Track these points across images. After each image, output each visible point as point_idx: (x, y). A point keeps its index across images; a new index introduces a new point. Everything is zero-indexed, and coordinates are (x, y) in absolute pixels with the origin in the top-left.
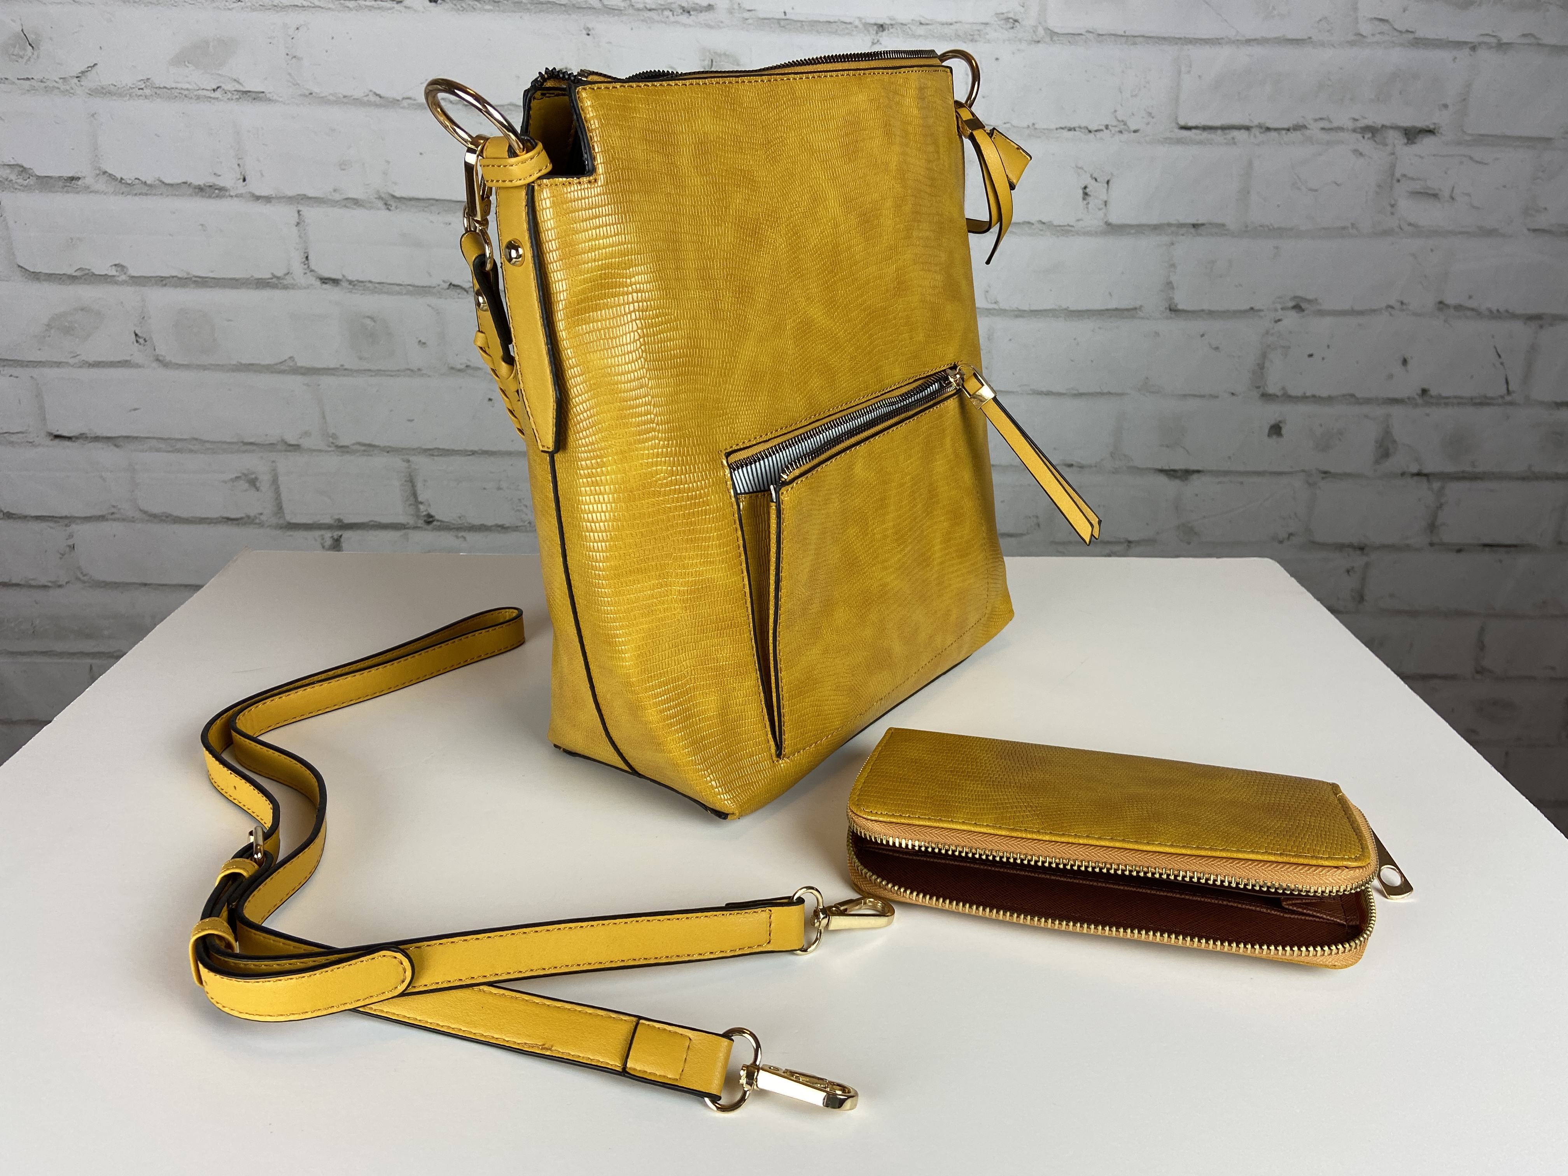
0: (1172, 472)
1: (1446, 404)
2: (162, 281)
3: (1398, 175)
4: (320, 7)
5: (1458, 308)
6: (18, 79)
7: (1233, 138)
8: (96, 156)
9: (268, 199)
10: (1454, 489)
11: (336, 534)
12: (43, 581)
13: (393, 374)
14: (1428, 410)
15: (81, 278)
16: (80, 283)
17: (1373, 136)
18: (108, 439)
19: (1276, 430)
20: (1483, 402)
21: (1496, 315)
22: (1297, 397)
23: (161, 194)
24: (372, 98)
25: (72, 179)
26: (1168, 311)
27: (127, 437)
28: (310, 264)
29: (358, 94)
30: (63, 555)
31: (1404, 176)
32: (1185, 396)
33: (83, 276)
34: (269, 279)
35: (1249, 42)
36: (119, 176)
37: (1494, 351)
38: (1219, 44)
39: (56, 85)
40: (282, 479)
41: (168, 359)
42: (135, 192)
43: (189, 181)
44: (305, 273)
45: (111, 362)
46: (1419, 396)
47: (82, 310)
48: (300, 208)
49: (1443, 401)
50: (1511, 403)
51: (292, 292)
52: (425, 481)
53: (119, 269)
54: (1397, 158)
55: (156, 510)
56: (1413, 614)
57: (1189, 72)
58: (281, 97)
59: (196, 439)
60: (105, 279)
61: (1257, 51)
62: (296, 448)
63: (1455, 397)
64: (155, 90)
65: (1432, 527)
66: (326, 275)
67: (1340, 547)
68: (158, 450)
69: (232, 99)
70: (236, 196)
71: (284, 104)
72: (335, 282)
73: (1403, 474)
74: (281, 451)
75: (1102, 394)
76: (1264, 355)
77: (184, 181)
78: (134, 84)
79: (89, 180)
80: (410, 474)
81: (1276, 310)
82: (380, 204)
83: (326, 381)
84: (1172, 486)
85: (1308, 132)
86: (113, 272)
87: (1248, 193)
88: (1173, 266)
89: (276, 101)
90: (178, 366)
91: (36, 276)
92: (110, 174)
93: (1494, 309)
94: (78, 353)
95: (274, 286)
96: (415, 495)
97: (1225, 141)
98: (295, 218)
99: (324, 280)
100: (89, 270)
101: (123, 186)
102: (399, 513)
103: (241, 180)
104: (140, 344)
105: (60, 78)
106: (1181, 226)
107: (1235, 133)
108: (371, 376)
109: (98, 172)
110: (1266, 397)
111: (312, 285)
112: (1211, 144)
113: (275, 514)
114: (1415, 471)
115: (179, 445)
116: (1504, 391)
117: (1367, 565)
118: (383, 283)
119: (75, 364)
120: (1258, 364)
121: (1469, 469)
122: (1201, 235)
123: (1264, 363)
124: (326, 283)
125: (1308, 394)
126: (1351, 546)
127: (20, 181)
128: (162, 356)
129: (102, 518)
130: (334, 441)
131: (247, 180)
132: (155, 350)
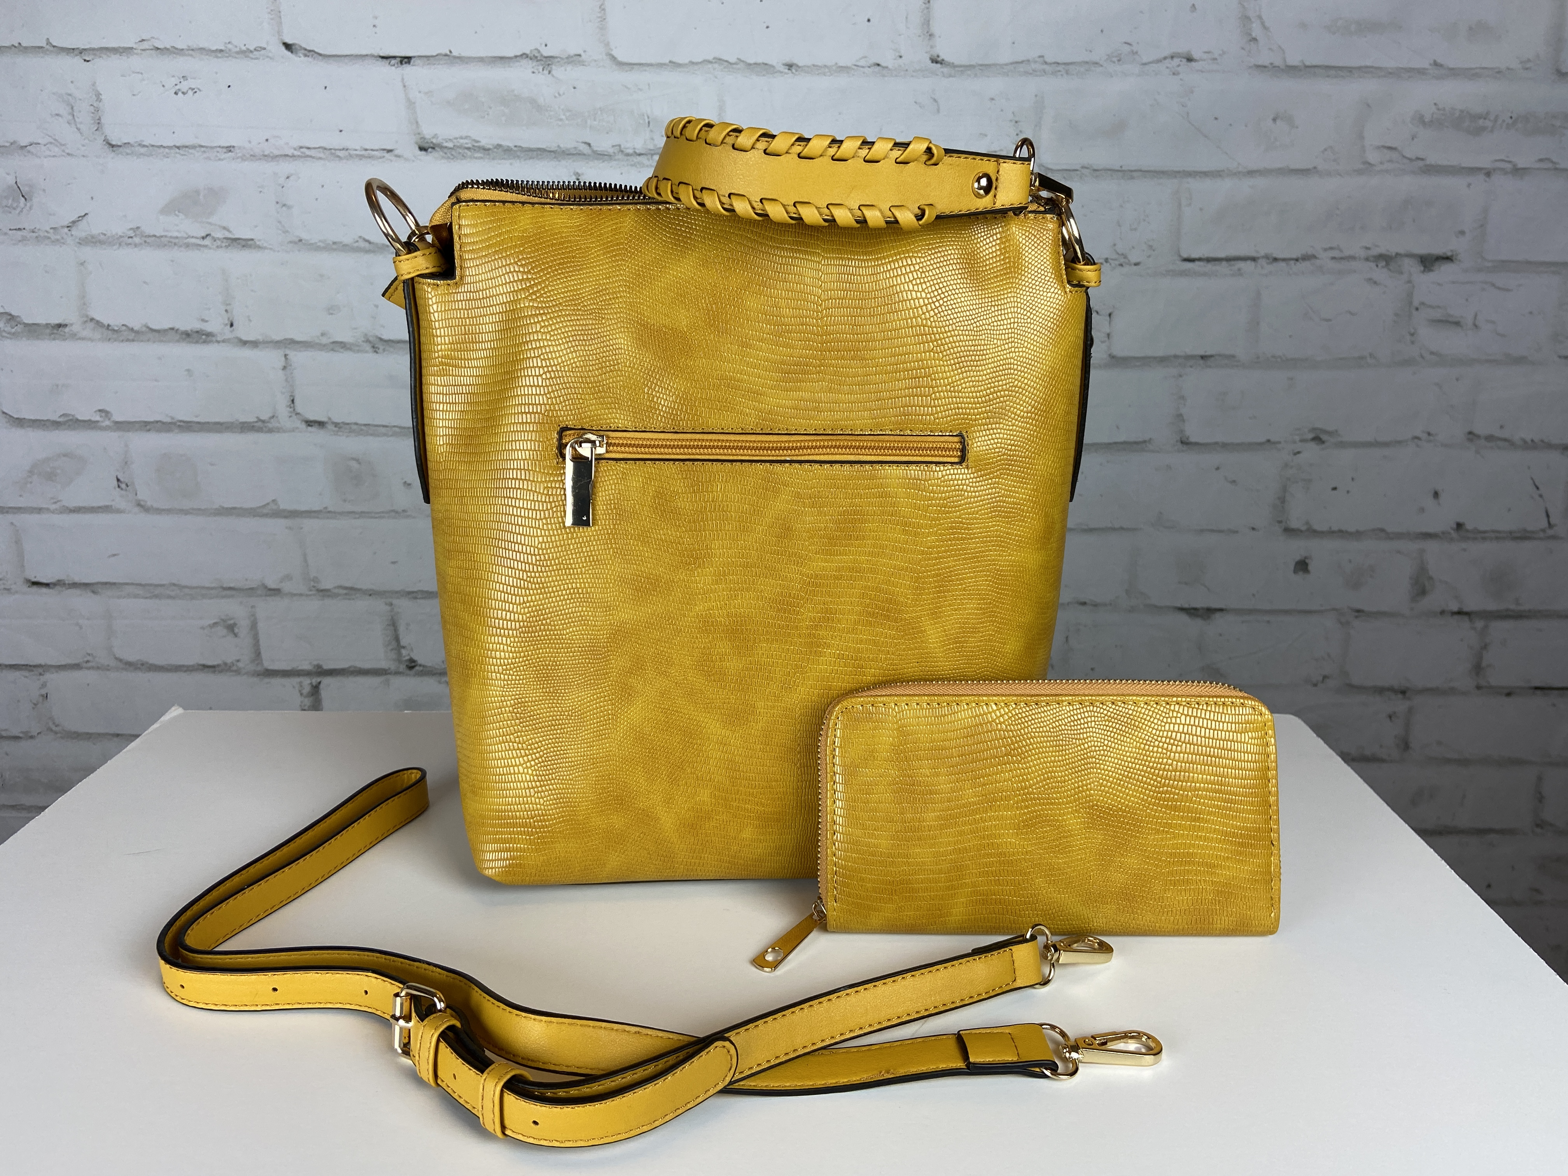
0: (1192, 611)
1: (1484, 539)
2: (146, 426)
3: (1416, 303)
4: (311, 157)
5: (1490, 438)
6: (10, 229)
7: (1239, 270)
8: (84, 304)
9: (255, 344)
10: (1499, 628)
11: (315, 681)
12: (15, 732)
13: (377, 516)
14: (1464, 545)
15: (65, 424)
16: (65, 429)
17: (1387, 264)
18: (86, 585)
19: (1302, 566)
20: (1523, 536)
21: (1530, 445)
22: (1322, 532)
23: (148, 340)
24: (362, 244)
25: (60, 326)
26: (1179, 443)
27: (106, 583)
28: (296, 408)
29: (347, 240)
30: (35, 704)
31: (1423, 304)
32: (1202, 531)
33: (67, 421)
34: (254, 422)
35: (1251, 173)
36: (106, 323)
37: (1531, 482)
38: (1220, 176)
39: (49, 235)
40: (261, 625)
41: (149, 504)
42: (121, 339)
43: (177, 326)
44: (290, 417)
45: (93, 508)
46: (1454, 530)
47: (65, 455)
48: (288, 352)
49: (1480, 535)
50: (1554, 537)
51: (277, 435)
52: (408, 625)
53: (103, 414)
54: (1414, 287)
55: (132, 659)
56: (1464, 762)
57: (1190, 205)
58: (270, 244)
59: (174, 585)
60: (89, 425)
61: (1261, 182)
62: (275, 592)
63: (1493, 531)
64: (144, 239)
65: (1478, 669)
66: (312, 418)
67: (1380, 691)
68: (136, 596)
69: (221, 247)
70: (223, 341)
71: (274, 251)
72: (321, 424)
73: (1442, 612)
74: (261, 596)
75: (1114, 529)
76: (1285, 489)
77: (171, 326)
78: (124, 233)
79: (76, 328)
80: (392, 617)
81: (1294, 442)
82: (368, 347)
83: (308, 524)
84: (1194, 626)
85: (1318, 262)
86: (98, 418)
87: (1258, 323)
88: (1182, 398)
89: (265, 248)
90: (159, 511)
91: (20, 422)
92: (98, 322)
93: (1528, 439)
94: (59, 499)
95: (260, 430)
96: (397, 639)
97: (1231, 272)
98: (282, 362)
99: (309, 423)
100: (73, 416)
101: (110, 332)
102: (380, 658)
103: (229, 326)
104: (122, 489)
105: (51, 228)
106: (1188, 357)
107: (1241, 265)
108: (355, 518)
109: (85, 319)
110: (1289, 531)
111: (297, 428)
112: (1216, 276)
113: (253, 661)
114: (1455, 609)
115: (157, 591)
116: (1546, 524)
117: (1410, 710)
118: (369, 425)
119: (56, 509)
120: (1279, 498)
121: (1512, 607)
122: (1210, 367)
123: (1285, 497)
124: (312, 426)
125: (1335, 528)
126: (1392, 689)
127: (8, 329)
128: (143, 501)
129: (76, 667)
130: (315, 585)
131: (234, 327)
132: (136, 494)
